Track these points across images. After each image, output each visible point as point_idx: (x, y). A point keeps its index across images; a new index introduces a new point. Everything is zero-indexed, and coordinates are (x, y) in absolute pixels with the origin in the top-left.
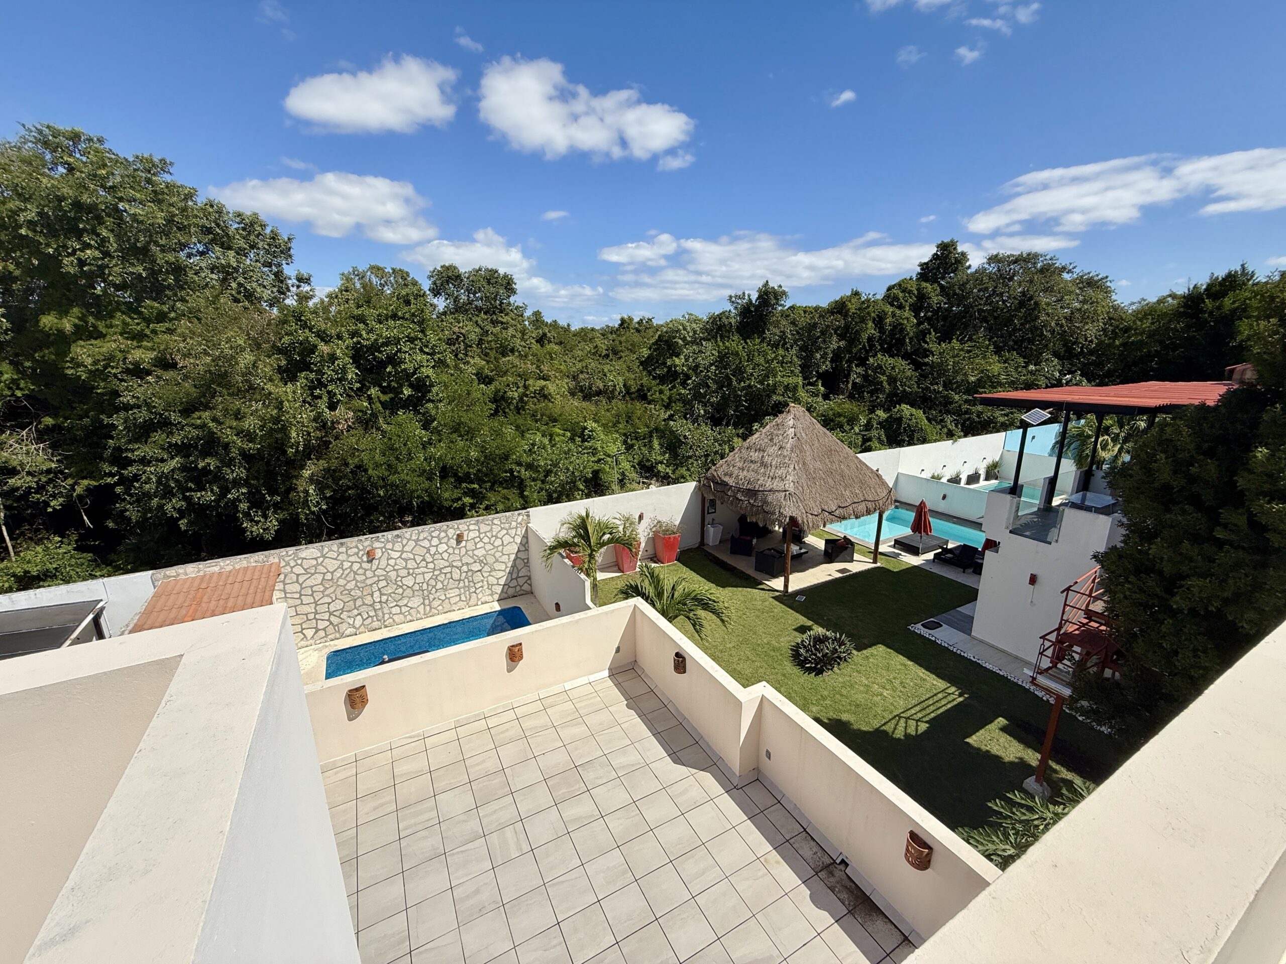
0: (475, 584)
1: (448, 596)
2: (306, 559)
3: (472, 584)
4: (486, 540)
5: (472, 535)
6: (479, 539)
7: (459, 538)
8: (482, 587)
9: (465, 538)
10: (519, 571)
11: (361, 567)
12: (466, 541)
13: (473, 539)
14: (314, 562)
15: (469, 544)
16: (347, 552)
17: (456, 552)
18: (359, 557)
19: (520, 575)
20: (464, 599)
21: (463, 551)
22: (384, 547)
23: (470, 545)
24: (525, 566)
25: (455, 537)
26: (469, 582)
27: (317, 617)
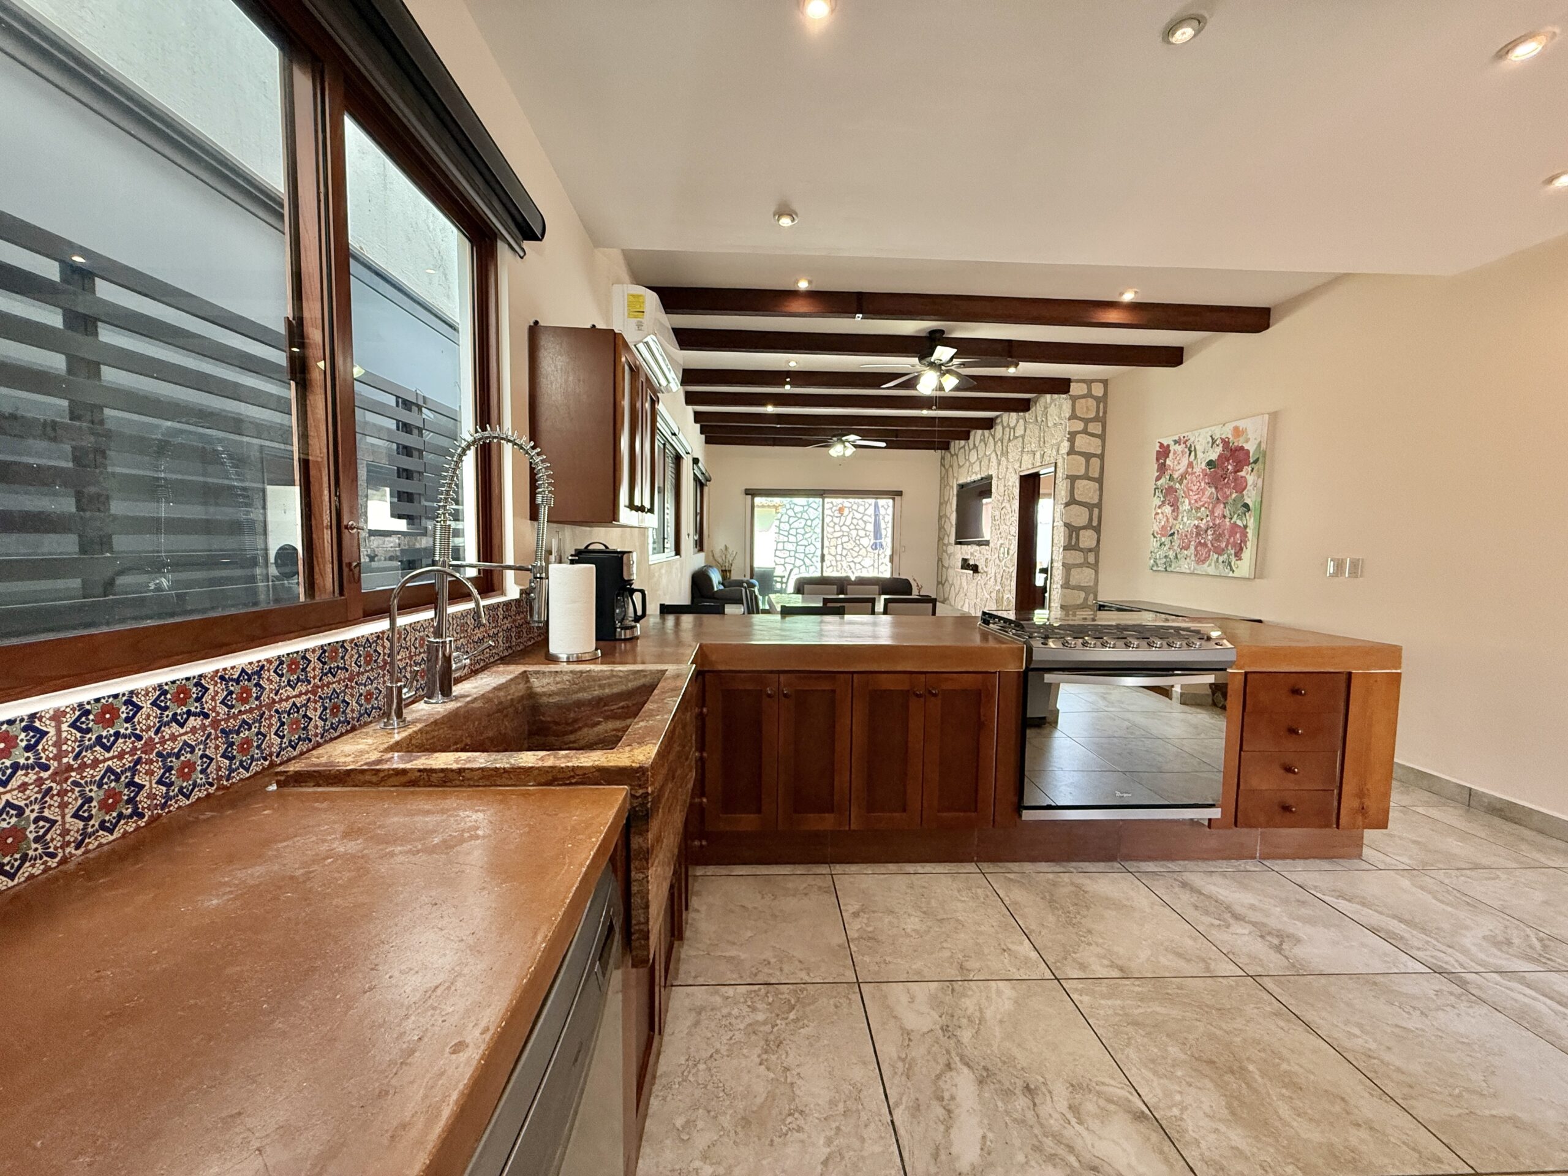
14: (801, 509)
22: (851, 507)
27: (797, 555)
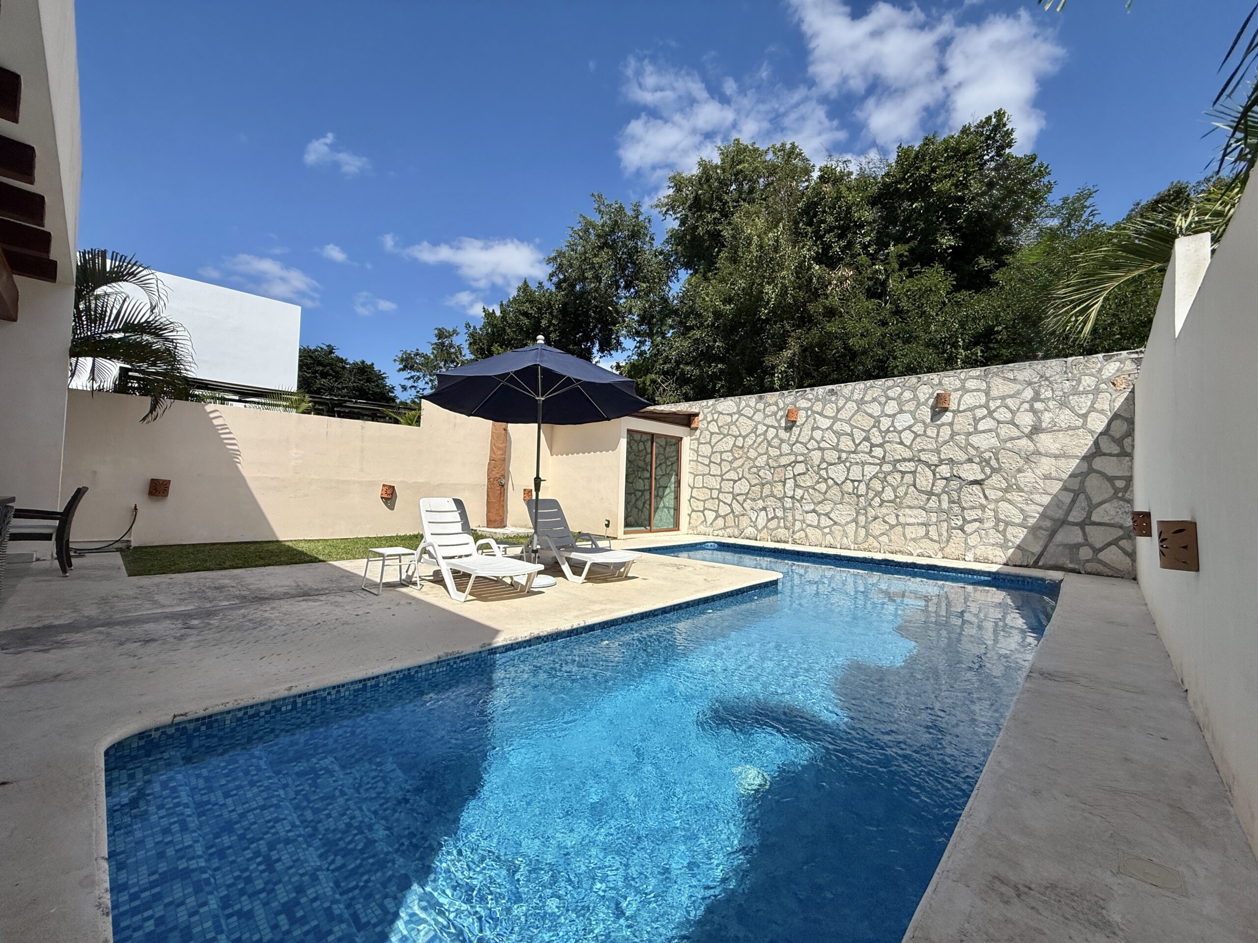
0: (963, 509)
1: (902, 519)
2: (722, 413)
3: (956, 508)
4: (1003, 414)
5: (969, 400)
6: (985, 412)
7: (939, 407)
8: (980, 521)
9: (953, 406)
10: (1092, 507)
11: (777, 436)
12: (956, 412)
13: (971, 409)
14: (729, 419)
15: (960, 419)
16: (764, 410)
17: (929, 433)
18: (776, 420)
19: (1095, 518)
20: (936, 538)
21: (946, 432)
22: (810, 408)
23: (963, 423)
24: (1115, 496)
25: (931, 401)
26: (951, 502)
27: (721, 496)
